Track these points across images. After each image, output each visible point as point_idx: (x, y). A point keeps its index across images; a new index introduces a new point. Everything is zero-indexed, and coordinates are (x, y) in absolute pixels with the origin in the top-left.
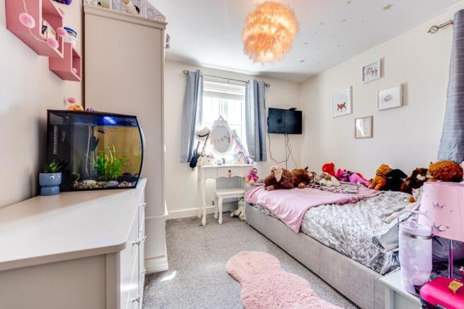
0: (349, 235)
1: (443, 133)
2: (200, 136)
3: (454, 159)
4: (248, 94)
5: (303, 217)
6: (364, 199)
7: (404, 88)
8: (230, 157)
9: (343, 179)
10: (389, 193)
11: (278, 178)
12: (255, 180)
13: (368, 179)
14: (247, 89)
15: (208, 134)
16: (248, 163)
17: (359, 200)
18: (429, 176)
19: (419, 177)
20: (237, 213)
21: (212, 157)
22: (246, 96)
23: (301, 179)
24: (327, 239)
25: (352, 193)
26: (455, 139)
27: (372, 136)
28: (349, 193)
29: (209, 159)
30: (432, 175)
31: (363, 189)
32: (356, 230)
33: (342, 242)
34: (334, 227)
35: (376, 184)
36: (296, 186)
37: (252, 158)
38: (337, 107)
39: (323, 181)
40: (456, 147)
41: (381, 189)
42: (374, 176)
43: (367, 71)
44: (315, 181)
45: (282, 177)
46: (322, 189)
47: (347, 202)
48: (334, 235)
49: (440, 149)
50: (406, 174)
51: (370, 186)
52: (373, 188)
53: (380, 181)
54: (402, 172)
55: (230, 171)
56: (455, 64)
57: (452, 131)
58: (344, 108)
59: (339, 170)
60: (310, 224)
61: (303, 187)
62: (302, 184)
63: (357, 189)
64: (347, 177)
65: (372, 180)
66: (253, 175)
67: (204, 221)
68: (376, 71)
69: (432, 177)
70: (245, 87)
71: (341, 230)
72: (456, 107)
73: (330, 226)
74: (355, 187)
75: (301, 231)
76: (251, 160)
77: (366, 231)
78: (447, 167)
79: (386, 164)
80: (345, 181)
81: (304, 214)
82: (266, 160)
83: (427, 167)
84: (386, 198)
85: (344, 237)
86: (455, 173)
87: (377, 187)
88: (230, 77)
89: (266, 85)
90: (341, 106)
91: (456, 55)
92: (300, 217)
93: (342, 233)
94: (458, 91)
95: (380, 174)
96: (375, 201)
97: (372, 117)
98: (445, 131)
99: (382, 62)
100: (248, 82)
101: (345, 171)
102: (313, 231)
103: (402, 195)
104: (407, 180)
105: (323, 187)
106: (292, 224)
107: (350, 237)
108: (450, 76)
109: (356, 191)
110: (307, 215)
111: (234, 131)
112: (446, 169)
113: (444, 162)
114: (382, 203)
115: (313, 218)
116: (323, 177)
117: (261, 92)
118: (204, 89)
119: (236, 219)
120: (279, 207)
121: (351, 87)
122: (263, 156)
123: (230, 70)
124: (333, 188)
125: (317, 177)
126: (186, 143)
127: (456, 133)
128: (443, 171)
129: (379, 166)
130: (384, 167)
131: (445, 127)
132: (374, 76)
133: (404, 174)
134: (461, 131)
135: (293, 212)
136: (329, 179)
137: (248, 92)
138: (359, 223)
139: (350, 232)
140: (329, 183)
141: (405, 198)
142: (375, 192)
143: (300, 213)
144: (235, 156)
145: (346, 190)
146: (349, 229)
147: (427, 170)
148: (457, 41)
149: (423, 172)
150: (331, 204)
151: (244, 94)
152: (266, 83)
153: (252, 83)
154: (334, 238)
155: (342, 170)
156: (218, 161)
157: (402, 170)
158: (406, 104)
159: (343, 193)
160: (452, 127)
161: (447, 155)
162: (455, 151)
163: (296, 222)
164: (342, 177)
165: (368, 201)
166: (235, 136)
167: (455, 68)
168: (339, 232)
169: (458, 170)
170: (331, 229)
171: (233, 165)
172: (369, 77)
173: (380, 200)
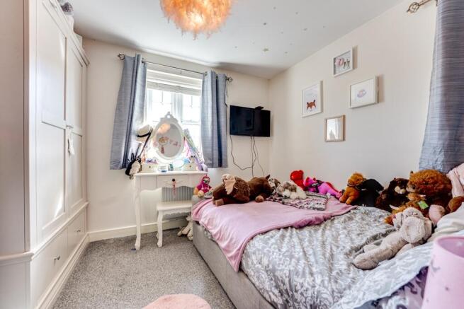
0: (296, 291)
1: (426, 135)
2: (138, 136)
3: (439, 168)
4: (205, 89)
5: (243, 251)
6: (331, 218)
7: (379, 82)
8: (179, 163)
9: (312, 189)
10: (362, 208)
11: (229, 190)
12: (205, 191)
13: (340, 190)
14: (203, 82)
15: (149, 134)
16: (202, 170)
17: (325, 220)
18: (410, 189)
19: (398, 190)
20: (185, 231)
21: (155, 163)
22: (203, 91)
23: (260, 191)
24: (267, 291)
25: (318, 209)
26: (441, 142)
27: (344, 139)
28: (314, 208)
29: (150, 164)
30: (414, 188)
31: (333, 202)
32: (306, 285)
33: (287, 300)
34: (278, 274)
35: (347, 197)
36: (252, 198)
37: (207, 165)
38: (307, 106)
39: (286, 193)
40: (443, 153)
41: (352, 203)
42: (345, 187)
43: (339, 62)
44: (278, 192)
45: (234, 189)
46: (283, 203)
47: (309, 224)
48: (277, 287)
49: (422, 156)
50: (382, 185)
51: (341, 199)
52: (344, 202)
53: (352, 193)
54: (378, 183)
55: (174, 180)
56: (441, 47)
57: (437, 132)
58: (313, 106)
59: (308, 179)
60: (250, 263)
61: (261, 201)
62: (260, 197)
63: (326, 204)
64: (317, 187)
65: (343, 191)
66: (204, 185)
67: (138, 244)
68: (349, 62)
69: (414, 191)
70: (202, 80)
71: (287, 281)
72: (442, 102)
73: (273, 271)
74: (323, 200)
75: (241, 269)
76: (204, 166)
77: (322, 288)
78: (432, 178)
79: (359, 172)
80: (314, 191)
81: (246, 246)
82: (226, 166)
83: (408, 178)
84: (358, 217)
85: (290, 293)
86: (442, 186)
87: (348, 200)
88: (183, 67)
89: (227, 79)
90: (310, 105)
91: (441, 36)
92: (239, 250)
93: (288, 286)
94: (444, 82)
95: (352, 184)
96: (345, 221)
97: (344, 116)
98: (429, 133)
99: (355, 51)
100: (205, 75)
101: (314, 179)
102: (252, 273)
103: (378, 212)
104: (383, 193)
105: (286, 201)
106: (231, 257)
107: (298, 296)
108: (434, 63)
109: (323, 207)
110: (248, 247)
111: (186, 131)
112: (431, 181)
113: (428, 171)
114: (353, 225)
115: (254, 253)
116: (287, 188)
117: (221, 87)
118: (147, 80)
119: (183, 239)
120: (220, 231)
121: (322, 82)
122: (223, 161)
123: (183, 59)
124: (298, 201)
125: (280, 188)
126: (120, 145)
127: (443, 134)
128: (427, 183)
129: (352, 175)
130: (357, 177)
131: (429, 127)
132: (346, 67)
133: (380, 185)
134: (448, 132)
135: (234, 241)
136: (293, 190)
137: (205, 86)
138: (314, 270)
139: (298, 287)
140: (294, 195)
141: (380, 217)
142: (346, 208)
143: (241, 243)
144: (185, 161)
145: (312, 204)
146: (298, 280)
147: (407, 181)
148: (443, 18)
149: (403, 183)
150: (286, 228)
151: (201, 89)
152: (228, 76)
153: (209, 75)
154: (276, 292)
155: (312, 178)
156: (162, 167)
157: (377, 180)
158: (383, 100)
159: (308, 209)
160: (438, 128)
161: (431, 163)
162: (441, 158)
163: (235, 256)
164: (311, 187)
165: (336, 221)
166: (187, 137)
167: (441, 51)
168: (284, 284)
169: (446, 182)
170: (274, 276)
171: (182, 172)
172: (341, 70)
173: (351, 219)
